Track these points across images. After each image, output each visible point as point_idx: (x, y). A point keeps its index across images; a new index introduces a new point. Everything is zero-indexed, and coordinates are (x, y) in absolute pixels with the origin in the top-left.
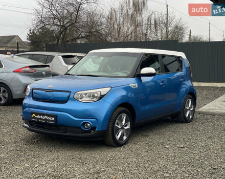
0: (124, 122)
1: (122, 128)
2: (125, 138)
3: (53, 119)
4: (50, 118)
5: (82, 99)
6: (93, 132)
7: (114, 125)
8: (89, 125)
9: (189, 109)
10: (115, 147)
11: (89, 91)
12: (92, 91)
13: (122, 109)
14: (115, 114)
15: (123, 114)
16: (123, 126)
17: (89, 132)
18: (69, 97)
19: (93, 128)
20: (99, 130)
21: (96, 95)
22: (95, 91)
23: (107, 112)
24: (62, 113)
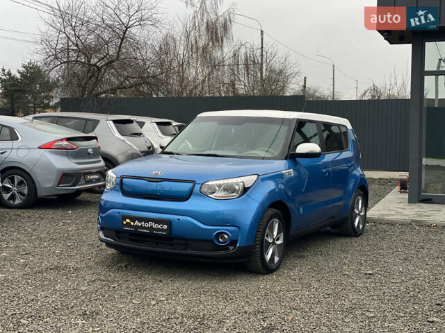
0: (275, 233)
1: (273, 243)
2: (276, 259)
3: (165, 227)
4: (159, 226)
5: (214, 195)
6: (231, 248)
7: (264, 236)
8: (226, 237)
9: (359, 214)
10: (264, 274)
11: (225, 181)
12: (230, 181)
13: (274, 211)
14: (265, 219)
15: (276, 220)
16: (274, 239)
17: (226, 248)
18: (192, 191)
19: (234, 242)
20: (243, 245)
21: (237, 187)
22: (234, 180)
23: (254, 216)
24: (181, 218)
